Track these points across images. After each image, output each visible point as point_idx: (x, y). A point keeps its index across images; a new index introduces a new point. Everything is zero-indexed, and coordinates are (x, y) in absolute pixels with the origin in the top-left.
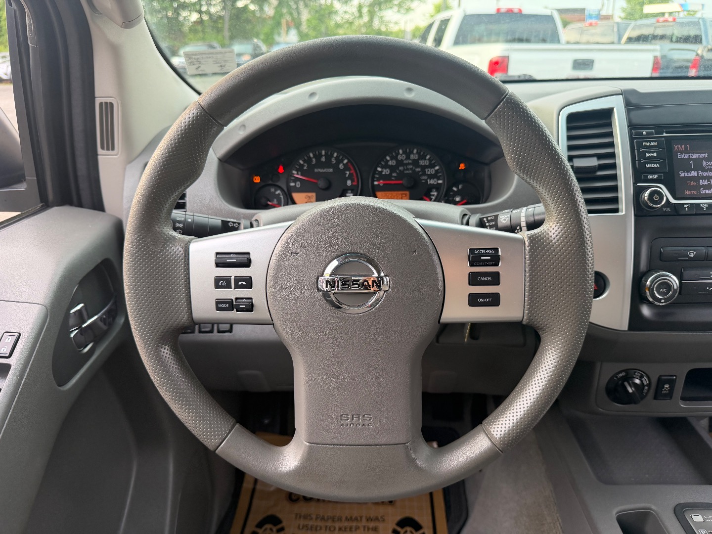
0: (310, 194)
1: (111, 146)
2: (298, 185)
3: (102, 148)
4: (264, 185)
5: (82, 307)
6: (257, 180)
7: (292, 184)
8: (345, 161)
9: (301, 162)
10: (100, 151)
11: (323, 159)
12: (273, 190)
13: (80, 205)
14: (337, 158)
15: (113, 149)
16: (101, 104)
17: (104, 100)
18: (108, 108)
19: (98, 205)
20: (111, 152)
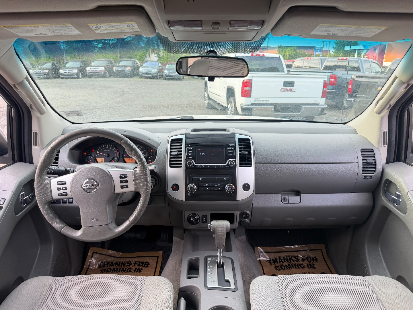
0: (102, 158)
1: (36, 144)
2: (99, 155)
3: (33, 145)
4: (87, 155)
5: (23, 193)
6: (85, 154)
7: (96, 155)
8: (115, 148)
9: (100, 148)
10: (33, 146)
11: (107, 147)
12: (90, 157)
13: (25, 162)
14: (112, 147)
15: (37, 145)
16: (34, 133)
17: (35, 132)
18: (36, 134)
19: (31, 162)
20: (36, 146)
